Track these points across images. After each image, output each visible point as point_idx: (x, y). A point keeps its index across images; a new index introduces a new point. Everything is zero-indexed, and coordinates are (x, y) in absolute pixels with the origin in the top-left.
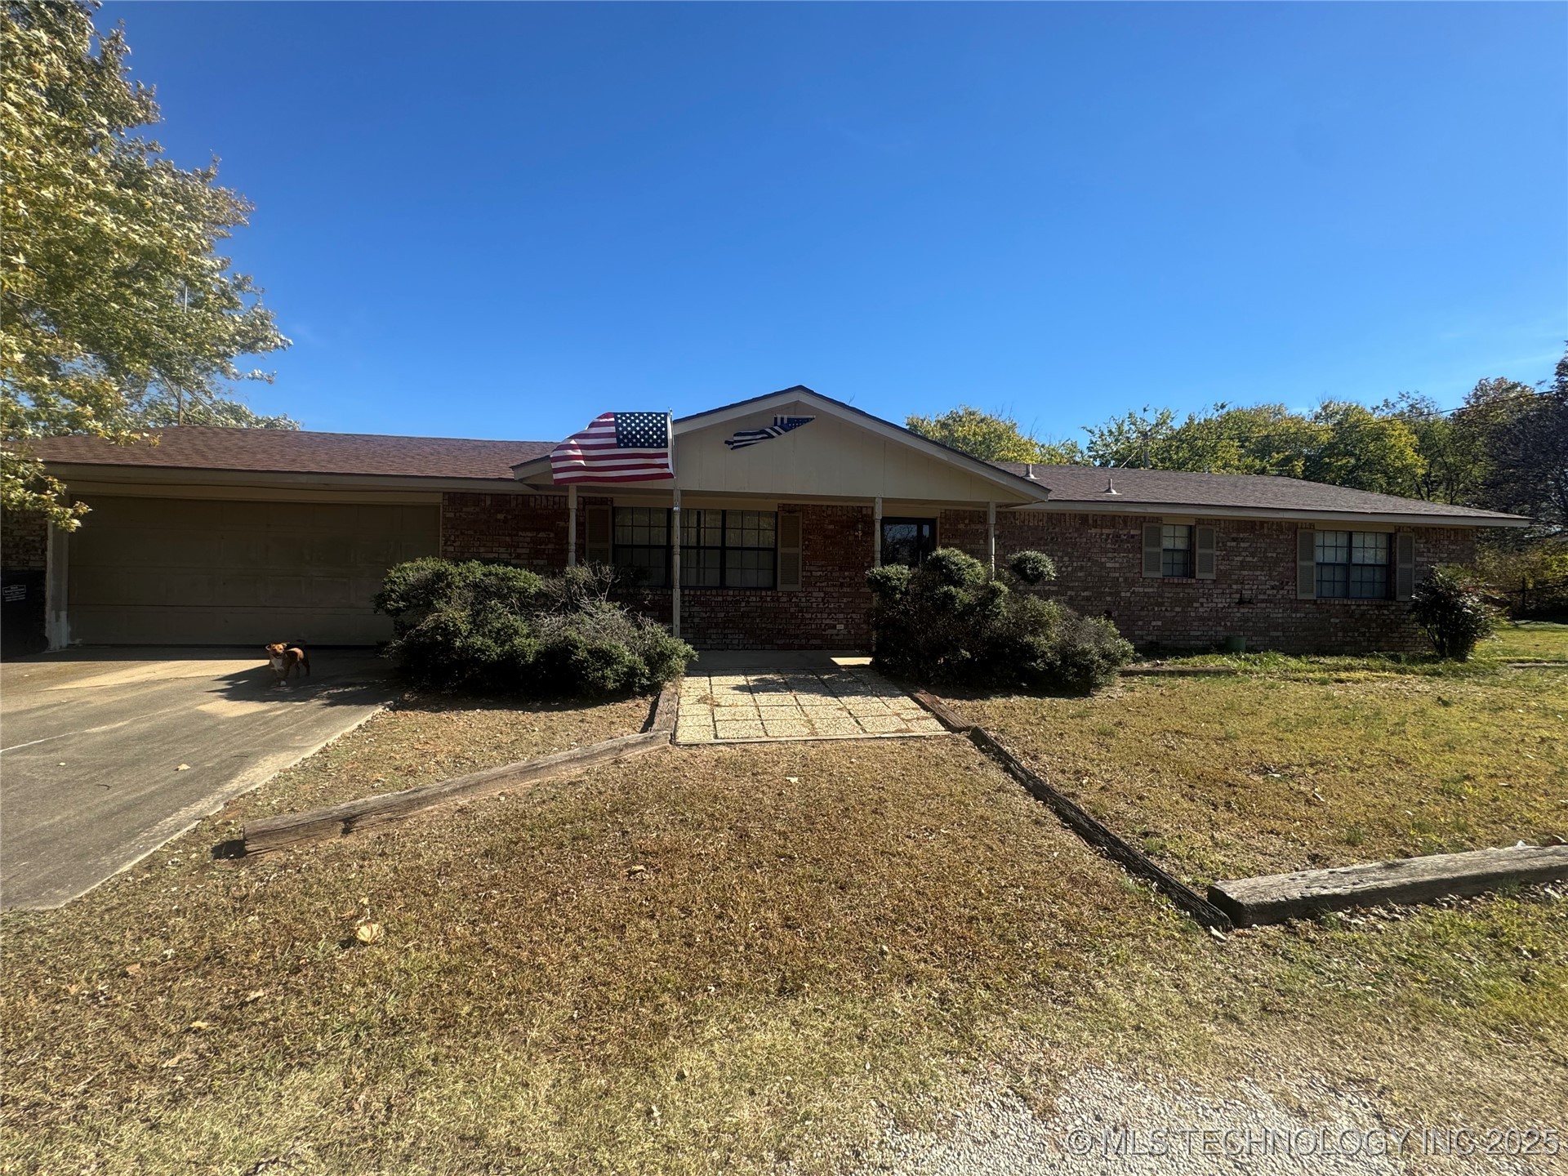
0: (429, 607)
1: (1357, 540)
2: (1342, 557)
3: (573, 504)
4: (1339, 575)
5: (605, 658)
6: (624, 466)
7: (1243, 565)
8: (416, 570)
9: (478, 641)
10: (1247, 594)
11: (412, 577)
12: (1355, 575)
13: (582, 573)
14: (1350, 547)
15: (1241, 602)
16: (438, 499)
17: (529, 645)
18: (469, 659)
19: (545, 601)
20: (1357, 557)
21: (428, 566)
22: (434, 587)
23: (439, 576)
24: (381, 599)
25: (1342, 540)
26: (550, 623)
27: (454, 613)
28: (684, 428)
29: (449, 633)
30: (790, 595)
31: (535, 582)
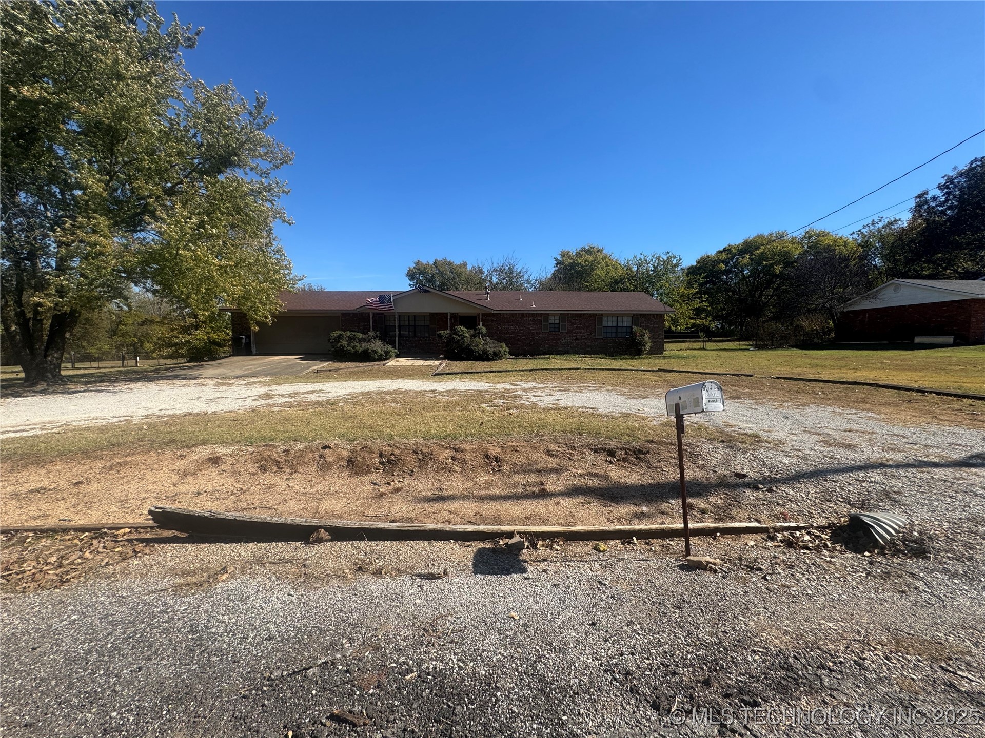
0: (339, 342)
1: (620, 319)
2: (614, 324)
3: (371, 317)
4: (614, 330)
5: (375, 352)
6: (382, 308)
7: (577, 328)
8: (336, 333)
9: (349, 348)
10: (578, 337)
11: (335, 335)
12: (620, 330)
13: (372, 333)
14: (617, 321)
15: (576, 339)
16: (340, 315)
17: (360, 349)
18: (348, 352)
19: (364, 340)
20: (620, 324)
21: (338, 332)
22: (340, 337)
23: (341, 335)
24: (329, 340)
25: (614, 319)
26: (364, 345)
27: (344, 343)
28: (395, 297)
29: (343, 347)
30: (434, 339)
31: (361, 336)
